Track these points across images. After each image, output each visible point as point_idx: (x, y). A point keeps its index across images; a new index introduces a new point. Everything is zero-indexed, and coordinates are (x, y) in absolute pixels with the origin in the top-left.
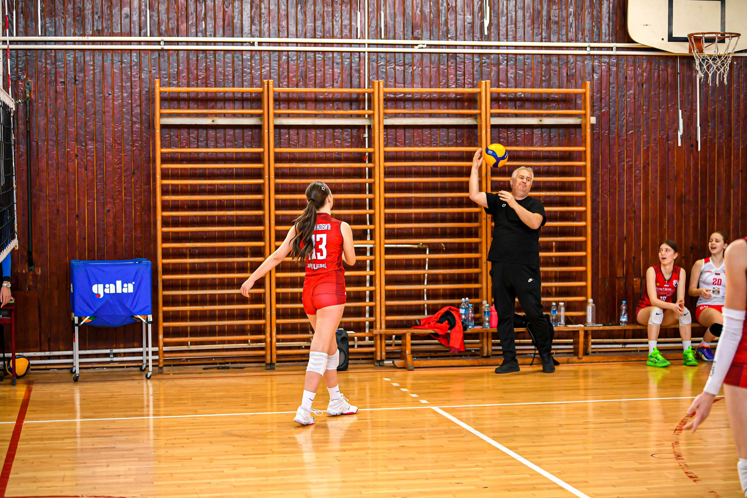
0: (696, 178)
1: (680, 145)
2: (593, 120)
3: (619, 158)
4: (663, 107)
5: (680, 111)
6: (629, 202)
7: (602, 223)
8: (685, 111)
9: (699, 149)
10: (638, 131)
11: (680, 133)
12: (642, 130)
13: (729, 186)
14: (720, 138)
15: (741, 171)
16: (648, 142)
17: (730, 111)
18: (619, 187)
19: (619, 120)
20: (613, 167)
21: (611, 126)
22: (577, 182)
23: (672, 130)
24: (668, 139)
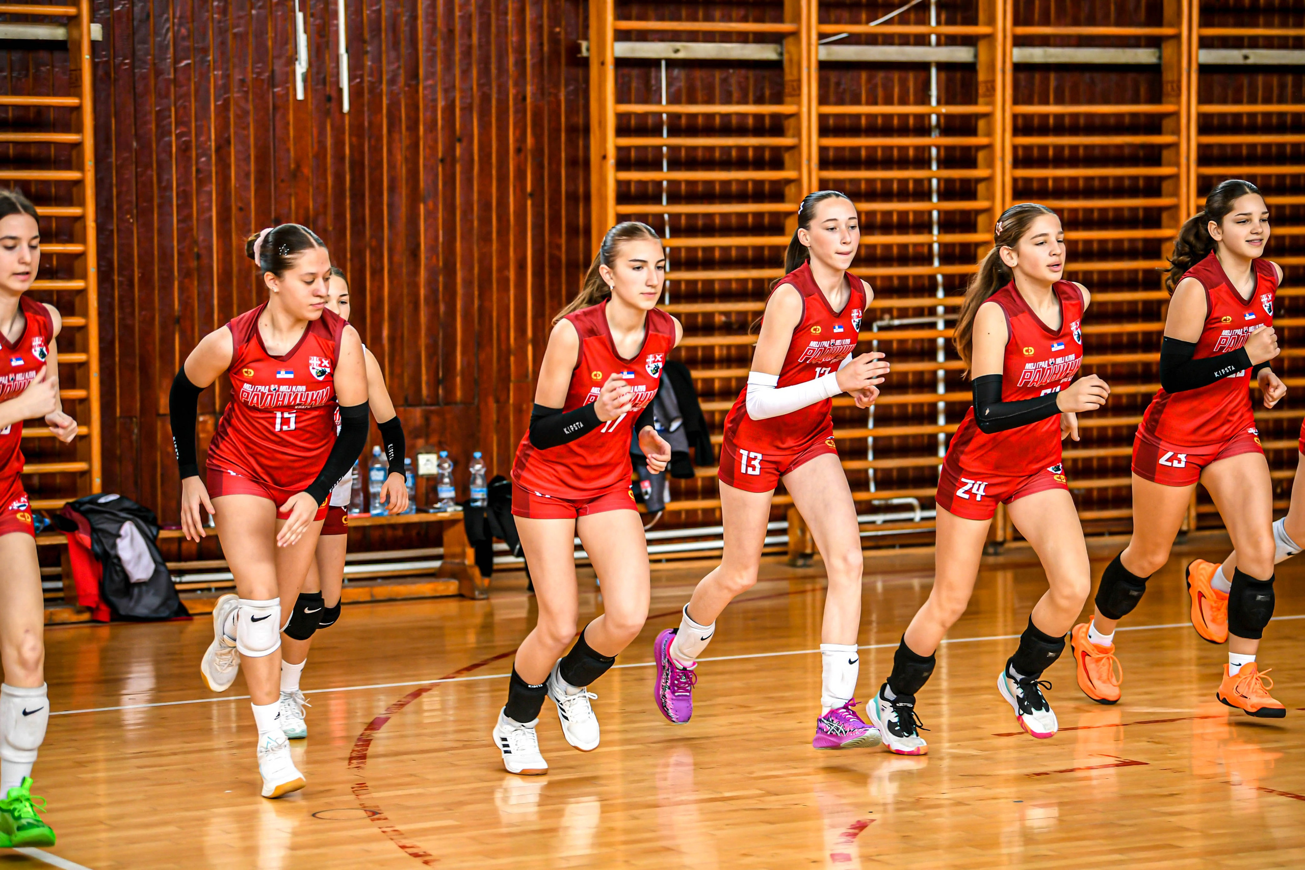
0: (339, 178)
1: (300, 96)
2: (96, 31)
3: (158, 126)
4: (260, 4)
5: (300, 16)
6: (185, 234)
7: (120, 283)
8: (312, 15)
9: (346, 107)
10: (203, 61)
11: (301, 68)
12: (210, 58)
13: (415, 197)
14: (392, 81)
15: (442, 160)
16: (226, 88)
17: (414, 18)
18: (161, 197)
19: (156, 34)
20: (145, 146)
21: (139, 47)
22: (59, 183)
23: (283, 60)
24: (272, 82)
